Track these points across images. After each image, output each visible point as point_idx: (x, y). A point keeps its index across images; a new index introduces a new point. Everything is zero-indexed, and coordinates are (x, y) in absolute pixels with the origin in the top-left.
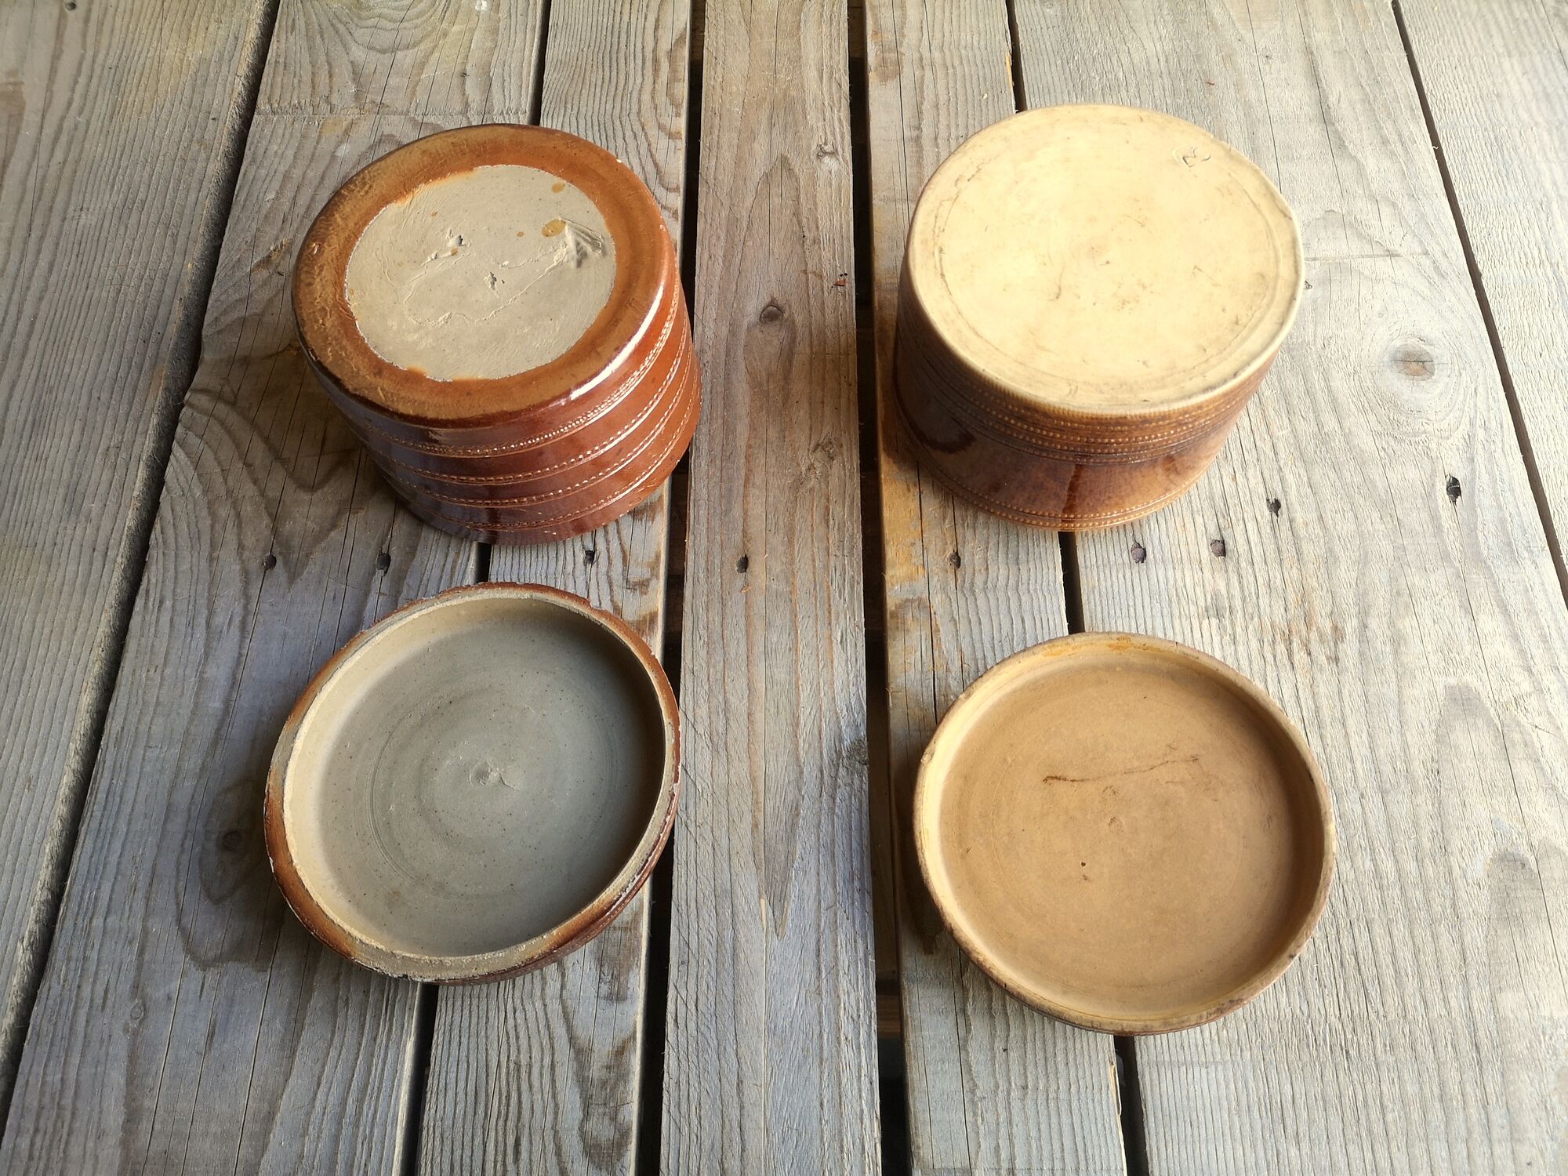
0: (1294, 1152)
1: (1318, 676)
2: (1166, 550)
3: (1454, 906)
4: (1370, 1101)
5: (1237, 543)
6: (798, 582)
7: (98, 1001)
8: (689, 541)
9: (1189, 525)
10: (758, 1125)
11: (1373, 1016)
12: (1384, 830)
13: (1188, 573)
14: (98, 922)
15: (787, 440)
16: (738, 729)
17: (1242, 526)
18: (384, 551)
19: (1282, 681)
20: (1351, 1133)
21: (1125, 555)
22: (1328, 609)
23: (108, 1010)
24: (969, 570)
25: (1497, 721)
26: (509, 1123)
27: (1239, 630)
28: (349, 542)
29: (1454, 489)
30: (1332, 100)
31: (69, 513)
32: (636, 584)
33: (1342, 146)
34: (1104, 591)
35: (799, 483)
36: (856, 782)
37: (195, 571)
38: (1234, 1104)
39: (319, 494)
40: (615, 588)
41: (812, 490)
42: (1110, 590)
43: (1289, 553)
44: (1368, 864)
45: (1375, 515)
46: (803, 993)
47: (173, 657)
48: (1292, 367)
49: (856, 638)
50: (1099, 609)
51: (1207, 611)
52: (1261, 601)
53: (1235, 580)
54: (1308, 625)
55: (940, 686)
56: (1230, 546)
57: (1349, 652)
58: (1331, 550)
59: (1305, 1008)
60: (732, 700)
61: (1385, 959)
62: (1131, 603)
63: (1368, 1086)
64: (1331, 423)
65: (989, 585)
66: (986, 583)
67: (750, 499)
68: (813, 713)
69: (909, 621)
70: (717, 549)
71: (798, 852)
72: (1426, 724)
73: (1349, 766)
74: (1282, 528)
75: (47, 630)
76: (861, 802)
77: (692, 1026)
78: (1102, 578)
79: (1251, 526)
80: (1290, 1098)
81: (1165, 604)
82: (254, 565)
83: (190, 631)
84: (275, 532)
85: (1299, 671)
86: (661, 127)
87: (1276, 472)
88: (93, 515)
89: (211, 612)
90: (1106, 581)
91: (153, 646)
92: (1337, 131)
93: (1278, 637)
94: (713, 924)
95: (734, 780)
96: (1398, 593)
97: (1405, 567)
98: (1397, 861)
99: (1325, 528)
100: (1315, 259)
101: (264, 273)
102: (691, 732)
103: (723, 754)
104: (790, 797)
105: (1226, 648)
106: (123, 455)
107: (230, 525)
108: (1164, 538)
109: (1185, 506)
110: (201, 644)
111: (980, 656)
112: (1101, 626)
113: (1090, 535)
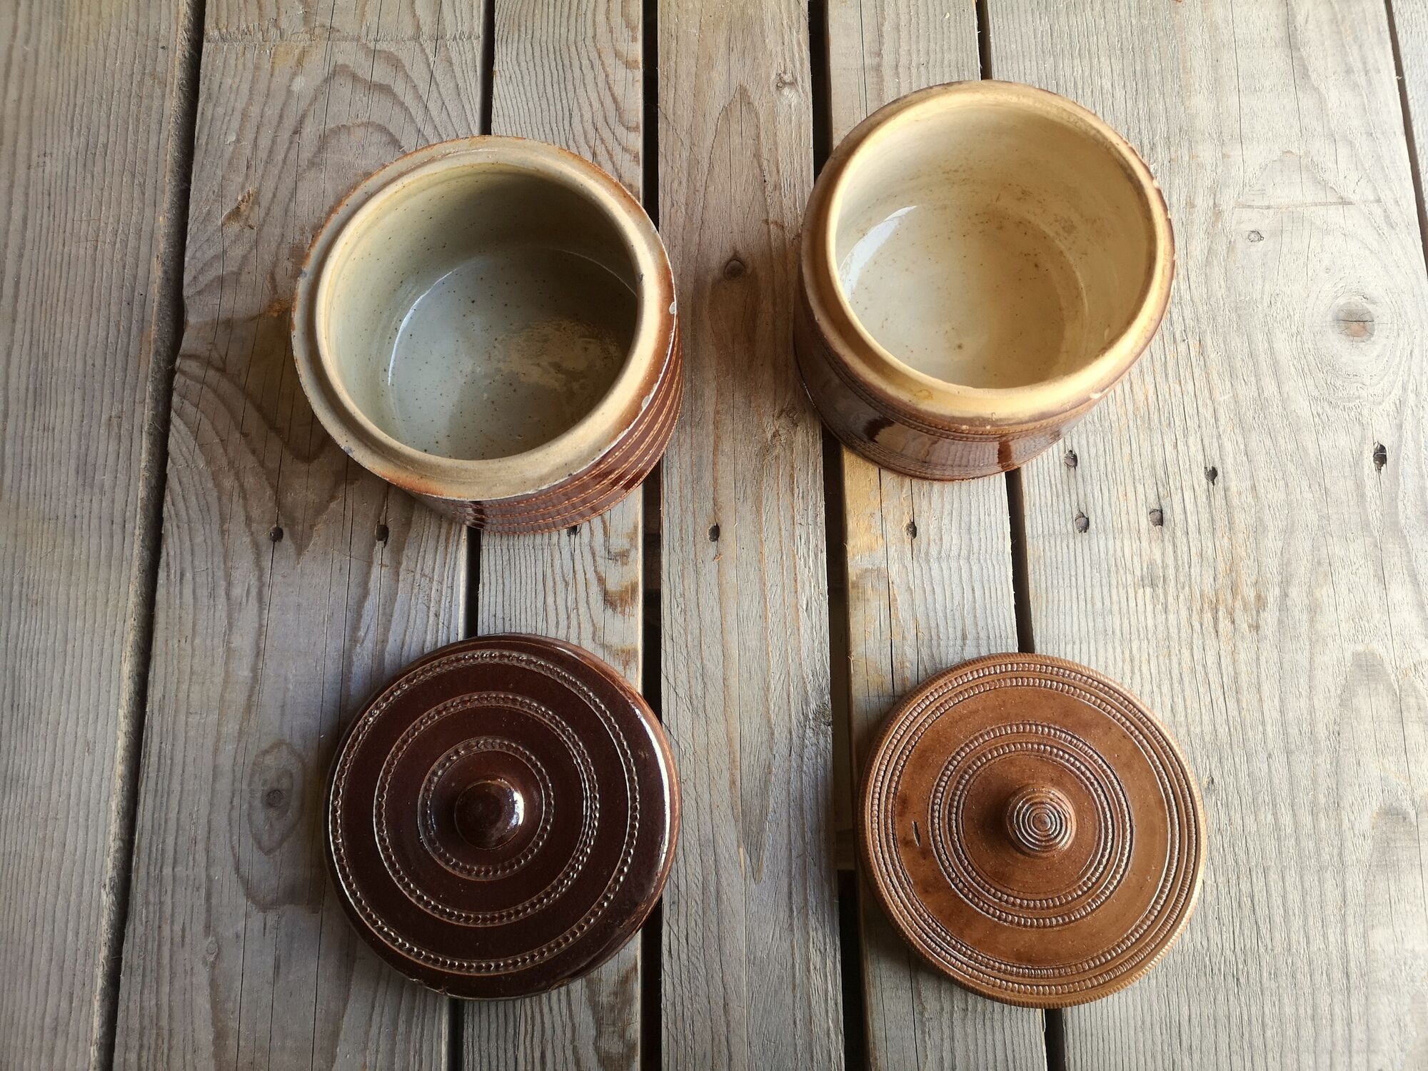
0: (1187, 1061)
1: (1239, 644)
2: (1108, 519)
3: (1340, 855)
4: (1254, 1020)
5: (1174, 513)
6: (766, 551)
7: (178, 939)
8: (664, 509)
9: (1131, 495)
10: (743, 1041)
11: (1262, 950)
12: (1286, 787)
13: (1127, 543)
14: (167, 871)
15: (753, 405)
16: (714, 695)
17: (1180, 495)
18: (382, 523)
19: (1207, 648)
20: (1235, 1047)
21: (1069, 525)
22: (1254, 578)
23: (187, 947)
24: (924, 541)
25: (1396, 686)
26: (535, 1039)
27: (1170, 599)
28: (349, 514)
29: (1381, 456)
30: (1300, 19)
31: (84, 486)
32: (617, 555)
33: (1305, 75)
34: (1048, 561)
35: (766, 450)
36: (822, 741)
37: (209, 543)
38: (1140, 1023)
39: (315, 465)
40: (598, 558)
41: (777, 457)
42: (1054, 560)
43: (1221, 523)
44: (1270, 817)
45: (1305, 484)
46: (778, 929)
47: (200, 628)
48: (1239, 328)
49: (821, 607)
50: (1043, 579)
51: (1142, 580)
52: (1192, 570)
53: (1170, 550)
54: (1234, 592)
55: (897, 654)
56: (1167, 515)
57: (1269, 620)
58: (1260, 520)
59: (1205, 943)
60: (710, 666)
61: (1277, 900)
63: (1253, 1009)
64: (1270, 388)
65: (943, 554)
66: (940, 552)
67: (720, 467)
68: (782, 679)
69: (869, 591)
70: (689, 518)
71: (771, 806)
72: (1332, 690)
73: (1261, 728)
74: (1217, 497)
75: (81, 603)
76: (826, 761)
77: (683, 956)
78: (1047, 548)
79: (1188, 495)
80: (1187, 1018)
81: (1104, 573)
82: (264, 538)
83: (211, 602)
84: (278, 503)
85: (1222, 638)
86: (617, 54)
87: (1215, 440)
88: (106, 487)
89: (229, 584)
90: (1051, 551)
91: (180, 618)
92: (1301, 58)
93: (1206, 606)
94: (699, 869)
95: (712, 739)
96: (1319, 563)
97: (1328, 537)
98: (1294, 815)
99: (1256, 497)
100: (1268, 207)
101: (235, 227)
102: (673, 696)
103: (702, 715)
104: (763, 756)
105: (1158, 616)
106: (125, 425)
107: (235, 499)
108: (1106, 506)
109: (1128, 474)
110: (224, 615)
111: (933, 625)
112: (1044, 596)
113: (1038, 505)
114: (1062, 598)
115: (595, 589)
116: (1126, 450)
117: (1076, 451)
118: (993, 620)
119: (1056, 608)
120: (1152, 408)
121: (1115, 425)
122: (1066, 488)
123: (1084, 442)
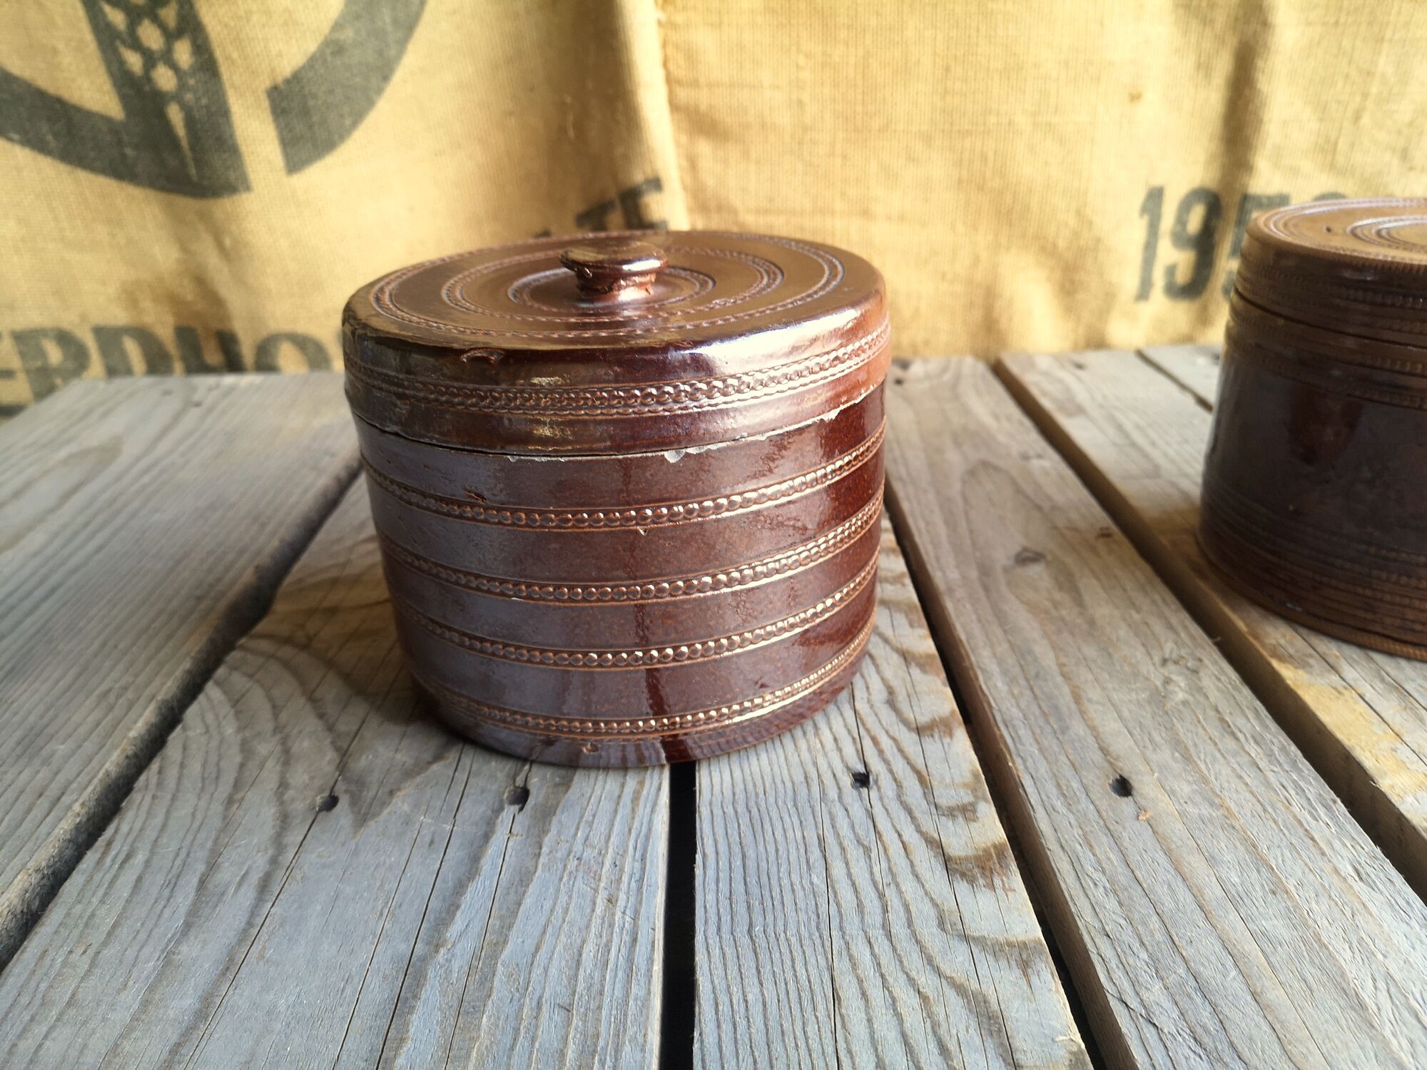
15: (1115, 656)
16: (1245, 1020)
18: (519, 786)
28: (461, 777)
31: (19, 757)
32: (952, 809)
35: (1159, 696)
37: (199, 816)
40: (918, 816)
41: (1185, 702)
47: (123, 932)
60: (1208, 972)
67: (1093, 716)
70: (1067, 771)
82: (300, 805)
83: (166, 892)
84: (342, 767)
88: (56, 757)
89: (212, 866)
91: (93, 915)
106: (130, 695)
107: (270, 764)
110: (183, 911)
115: (923, 855)
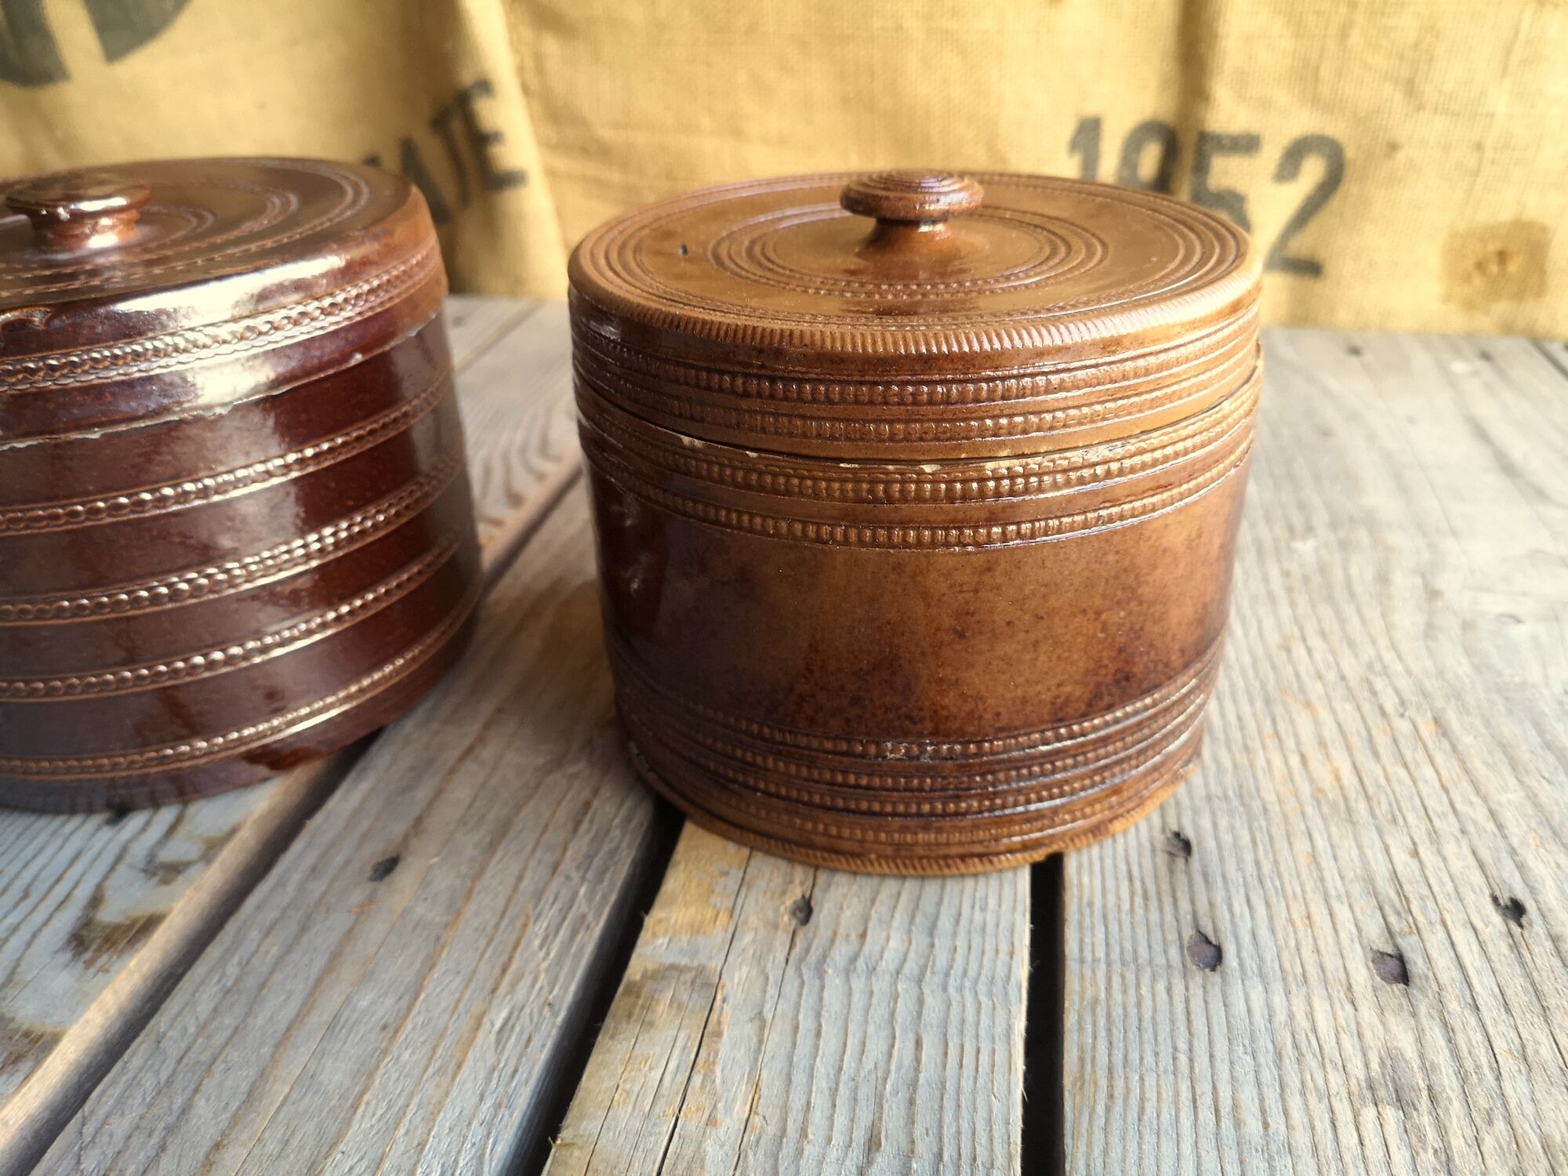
2: (1269, 955)
5: (1434, 963)
6: (470, 910)
9: (1321, 919)
13: (1320, 1005)
17: (1441, 934)
21: (1174, 953)
24: (824, 934)
27: (1457, 1144)
30: (1516, 456)
32: (159, 864)
34: (1118, 1011)
40: (121, 866)
42: (1133, 1011)
49: (539, 1027)
50: (1102, 1045)
51: (1371, 1088)
52: (1507, 1086)
53: (1435, 1035)
56: (1417, 965)
62: (1183, 1046)
65: (861, 964)
66: (853, 960)
67: (458, 777)
69: (662, 1007)
70: (352, 840)
74: (1536, 950)
78: (1116, 986)
79: (1462, 937)
81: (1266, 1059)
87: (1505, 855)
90: (1125, 992)
108: (1263, 932)
109: (1309, 886)
111: (797, 1101)
112: (1103, 1083)
113: (1098, 904)
114: (1151, 1095)
116: (1302, 846)
117: (1189, 833)
118: (957, 1118)
119: (1133, 1115)
120: (1352, 795)
121: (1274, 809)
122: (1165, 887)
123: (1206, 823)
